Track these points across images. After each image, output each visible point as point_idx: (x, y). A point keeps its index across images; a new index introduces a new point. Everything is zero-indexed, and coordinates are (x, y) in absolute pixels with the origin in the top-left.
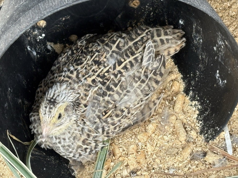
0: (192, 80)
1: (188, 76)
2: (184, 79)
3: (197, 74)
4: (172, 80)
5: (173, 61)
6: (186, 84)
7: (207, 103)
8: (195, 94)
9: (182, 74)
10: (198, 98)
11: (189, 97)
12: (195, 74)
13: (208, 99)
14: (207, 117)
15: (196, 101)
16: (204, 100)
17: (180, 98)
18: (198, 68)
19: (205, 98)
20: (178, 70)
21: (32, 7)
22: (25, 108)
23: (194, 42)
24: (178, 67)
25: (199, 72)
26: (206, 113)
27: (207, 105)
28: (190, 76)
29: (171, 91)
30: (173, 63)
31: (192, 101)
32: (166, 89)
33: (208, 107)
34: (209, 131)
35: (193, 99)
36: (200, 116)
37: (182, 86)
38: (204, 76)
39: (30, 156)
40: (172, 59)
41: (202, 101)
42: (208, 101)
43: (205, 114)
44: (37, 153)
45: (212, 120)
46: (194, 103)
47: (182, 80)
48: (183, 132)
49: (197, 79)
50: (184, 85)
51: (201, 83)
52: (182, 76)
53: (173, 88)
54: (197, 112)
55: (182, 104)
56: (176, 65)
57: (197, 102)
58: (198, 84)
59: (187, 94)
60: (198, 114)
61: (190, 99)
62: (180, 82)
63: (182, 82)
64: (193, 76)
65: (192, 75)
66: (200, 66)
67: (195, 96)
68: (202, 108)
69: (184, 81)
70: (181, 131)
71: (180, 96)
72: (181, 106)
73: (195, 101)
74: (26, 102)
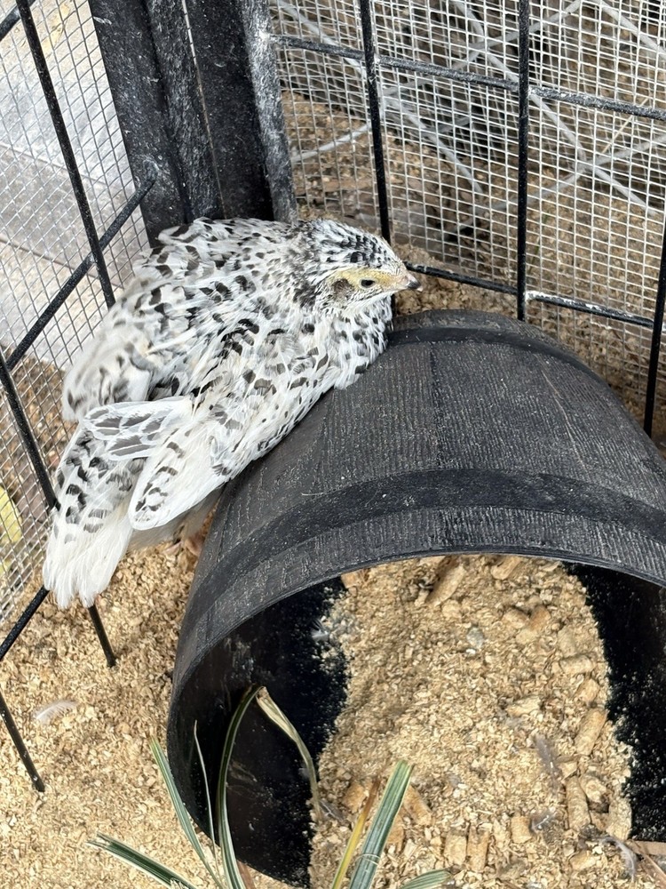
0: (632, 691)
1: (625, 676)
2: (613, 678)
3: (647, 683)
4: (584, 674)
5: (596, 627)
6: (615, 693)
7: (655, 761)
8: (631, 728)
9: (610, 665)
10: (636, 740)
11: (614, 728)
12: (642, 678)
13: (659, 754)
14: (647, 795)
15: (628, 746)
16: (649, 752)
17: (594, 719)
18: (654, 671)
19: (654, 747)
20: (602, 652)
21: (348, 523)
22: (234, 660)
23: (658, 608)
24: (606, 646)
25: (653, 679)
26: (647, 783)
27: (653, 767)
28: (629, 680)
29: (576, 699)
30: (595, 632)
31: (619, 740)
32: (565, 692)
33: (657, 772)
34: (645, 830)
35: (623, 736)
36: (631, 784)
37: (605, 696)
38: (664, 694)
39: (226, 783)
40: (593, 621)
41: (644, 751)
42: (658, 759)
43: (645, 784)
44: (240, 777)
45: (659, 807)
46: (623, 747)
47: (607, 680)
48: (581, 812)
49: (644, 693)
50: (609, 693)
51: (652, 709)
52: (610, 671)
53: (583, 694)
54: (628, 773)
55: (596, 734)
56: (601, 637)
57: (632, 747)
58: (643, 708)
59: (612, 718)
60: (627, 778)
61: (616, 733)
62: (601, 682)
63: (606, 684)
64: (635, 683)
65: (634, 678)
66: (659, 666)
67: (630, 732)
68: (640, 767)
69: (611, 684)
70: (577, 807)
71: (595, 714)
72: (592, 738)
73: (628, 744)
74: (240, 643)
